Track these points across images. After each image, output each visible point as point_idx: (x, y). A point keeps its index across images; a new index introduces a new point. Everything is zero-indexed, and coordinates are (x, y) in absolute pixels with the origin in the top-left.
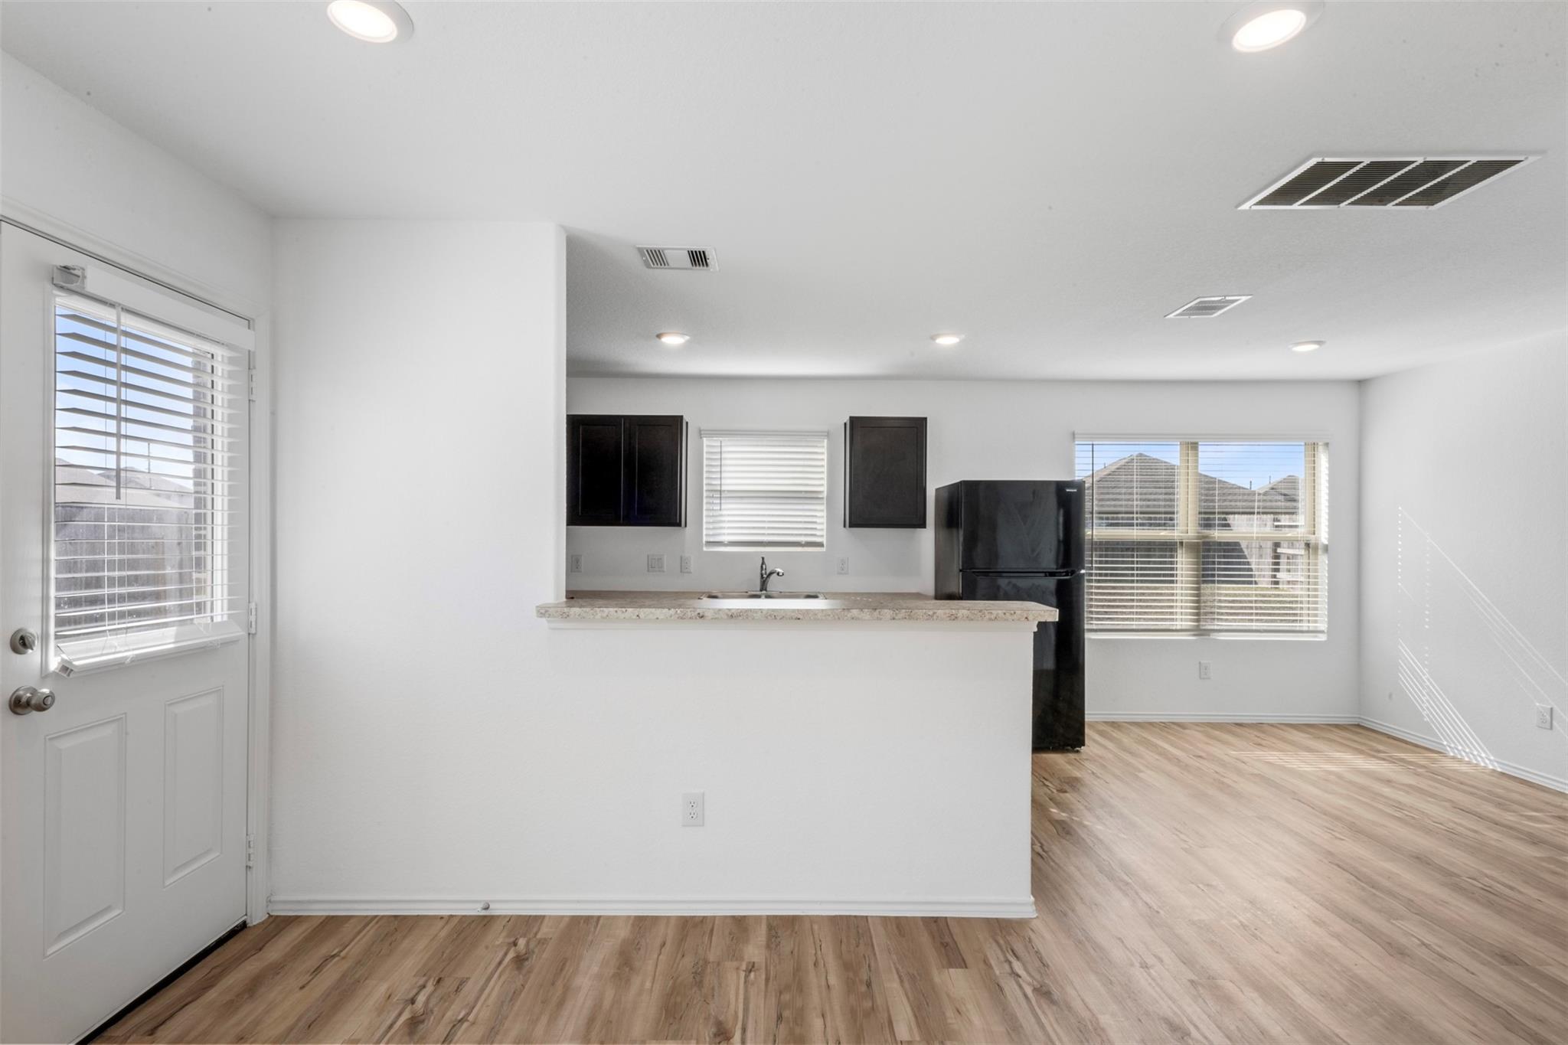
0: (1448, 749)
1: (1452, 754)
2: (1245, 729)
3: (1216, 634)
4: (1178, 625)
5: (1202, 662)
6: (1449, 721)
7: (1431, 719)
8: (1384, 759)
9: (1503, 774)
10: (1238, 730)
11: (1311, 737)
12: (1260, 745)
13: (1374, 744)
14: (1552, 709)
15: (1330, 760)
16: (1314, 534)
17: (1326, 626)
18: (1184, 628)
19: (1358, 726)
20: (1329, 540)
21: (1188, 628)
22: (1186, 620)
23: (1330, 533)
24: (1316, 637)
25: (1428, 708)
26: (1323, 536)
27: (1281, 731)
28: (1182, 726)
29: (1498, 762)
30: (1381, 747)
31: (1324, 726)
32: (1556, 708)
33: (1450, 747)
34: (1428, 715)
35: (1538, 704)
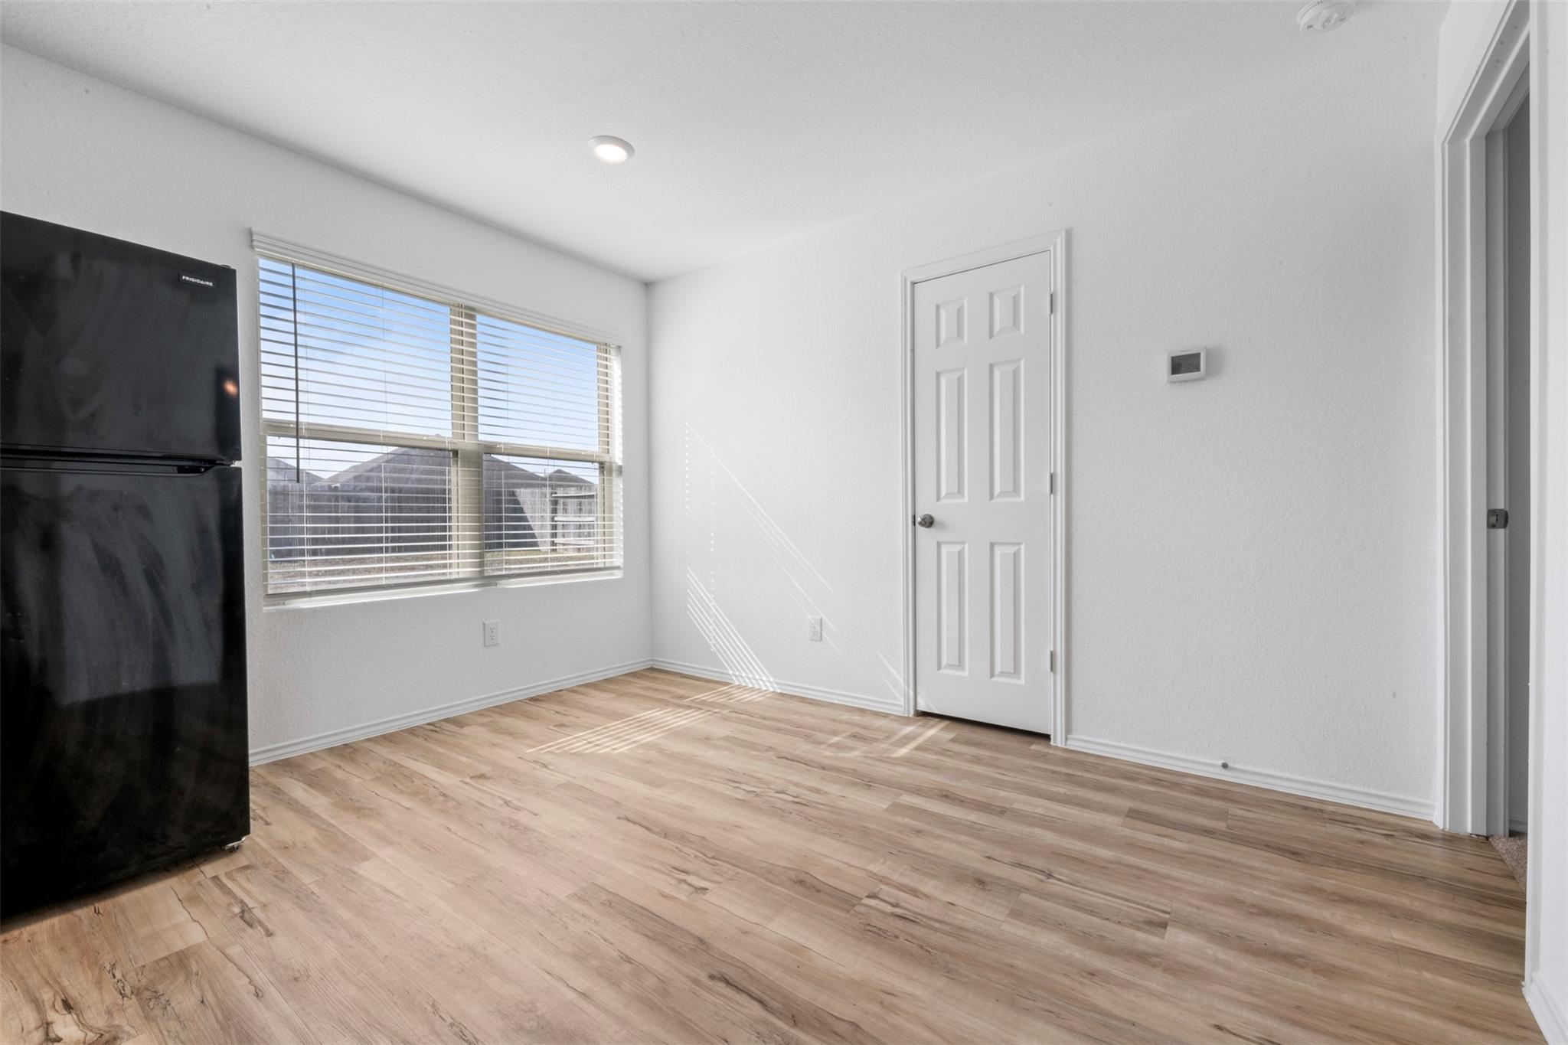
0: (734, 678)
1: (737, 683)
2: (544, 705)
3: (505, 581)
4: (455, 572)
5: (486, 622)
6: (734, 649)
7: (718, 649)
8: (689, 707)
9: (782, 695)
10: (532, 708)
11: (613, 695)
12: (562, 725)
13: (672, 689)
14: (821, 619)
15: (645, 726)
16: (608, 453)
17: (622, 561)
18: (461, 576)
19: (652, 669)
20: (624, 459)
21: (468, 576)
22: (465, 565)
23: (625, 452)
24: (612, 574)
25: (714, 637)
26: (617, 456)
27: (582, 697)
28: (458, 722)
29: (776, 683)
30: (681, 692)
31: (621, 678)
32: (825, 619)
33: (736, 676)
34: (714, 645)
35: (809, 617)
